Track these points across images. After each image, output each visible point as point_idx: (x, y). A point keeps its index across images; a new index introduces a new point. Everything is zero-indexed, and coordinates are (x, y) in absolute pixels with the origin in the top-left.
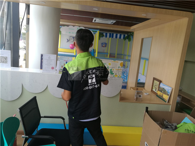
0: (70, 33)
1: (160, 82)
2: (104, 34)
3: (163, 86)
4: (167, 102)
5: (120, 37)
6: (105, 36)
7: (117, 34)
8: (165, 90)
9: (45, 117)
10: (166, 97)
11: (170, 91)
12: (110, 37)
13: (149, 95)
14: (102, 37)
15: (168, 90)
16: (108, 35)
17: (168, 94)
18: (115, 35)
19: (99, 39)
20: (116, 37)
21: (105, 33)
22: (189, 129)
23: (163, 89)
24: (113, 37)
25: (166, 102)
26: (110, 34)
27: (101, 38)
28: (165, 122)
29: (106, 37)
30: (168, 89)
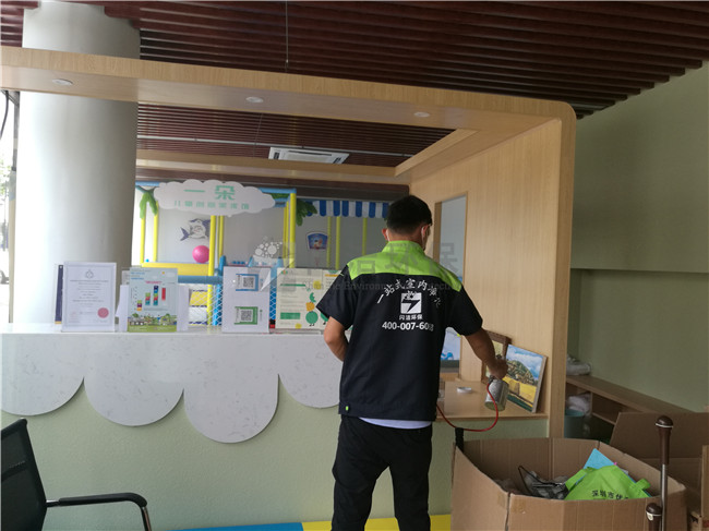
0: (189, 204)
1: (508, 341)
2: (314, 204)
3: (517, 355)
4: (534, 410)
5: (372, 214)
6: (318, 210)
7: (361, 203)
8: (524, 369)
9: (64, 503)
10: (528, 392)
11: (539, 369)
12: (336, 213)
13: (471, 392)
14: (310, 215)
15: (534, 367)
16: (330, 205)
17: (536, 379)
18: (352, 206)
19: (299, 221)
20: (359, 213)
21: (318, 203)
22: (607, 490)
23: (519, 364)
24: (346, 213)
25: (530, 409)
26: (336, 204)
27: (306, 219)
28: (529, 480)
29: (323, 213)
30: (533, 363)
